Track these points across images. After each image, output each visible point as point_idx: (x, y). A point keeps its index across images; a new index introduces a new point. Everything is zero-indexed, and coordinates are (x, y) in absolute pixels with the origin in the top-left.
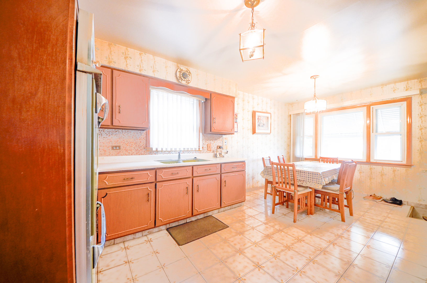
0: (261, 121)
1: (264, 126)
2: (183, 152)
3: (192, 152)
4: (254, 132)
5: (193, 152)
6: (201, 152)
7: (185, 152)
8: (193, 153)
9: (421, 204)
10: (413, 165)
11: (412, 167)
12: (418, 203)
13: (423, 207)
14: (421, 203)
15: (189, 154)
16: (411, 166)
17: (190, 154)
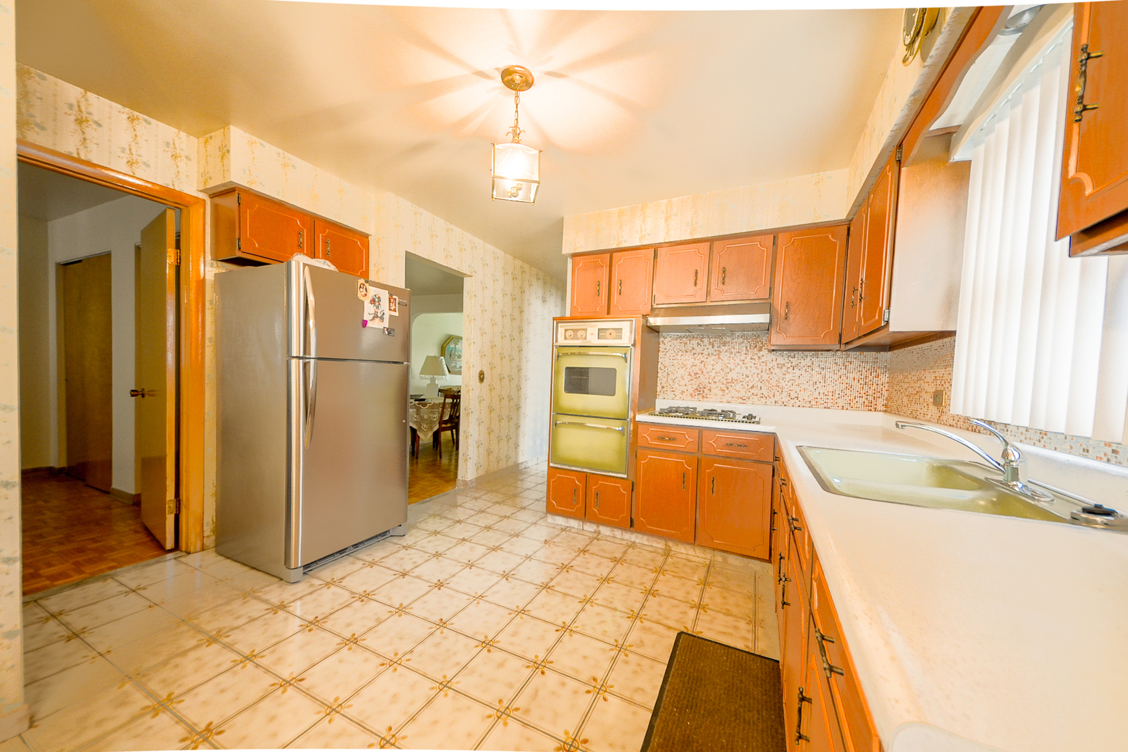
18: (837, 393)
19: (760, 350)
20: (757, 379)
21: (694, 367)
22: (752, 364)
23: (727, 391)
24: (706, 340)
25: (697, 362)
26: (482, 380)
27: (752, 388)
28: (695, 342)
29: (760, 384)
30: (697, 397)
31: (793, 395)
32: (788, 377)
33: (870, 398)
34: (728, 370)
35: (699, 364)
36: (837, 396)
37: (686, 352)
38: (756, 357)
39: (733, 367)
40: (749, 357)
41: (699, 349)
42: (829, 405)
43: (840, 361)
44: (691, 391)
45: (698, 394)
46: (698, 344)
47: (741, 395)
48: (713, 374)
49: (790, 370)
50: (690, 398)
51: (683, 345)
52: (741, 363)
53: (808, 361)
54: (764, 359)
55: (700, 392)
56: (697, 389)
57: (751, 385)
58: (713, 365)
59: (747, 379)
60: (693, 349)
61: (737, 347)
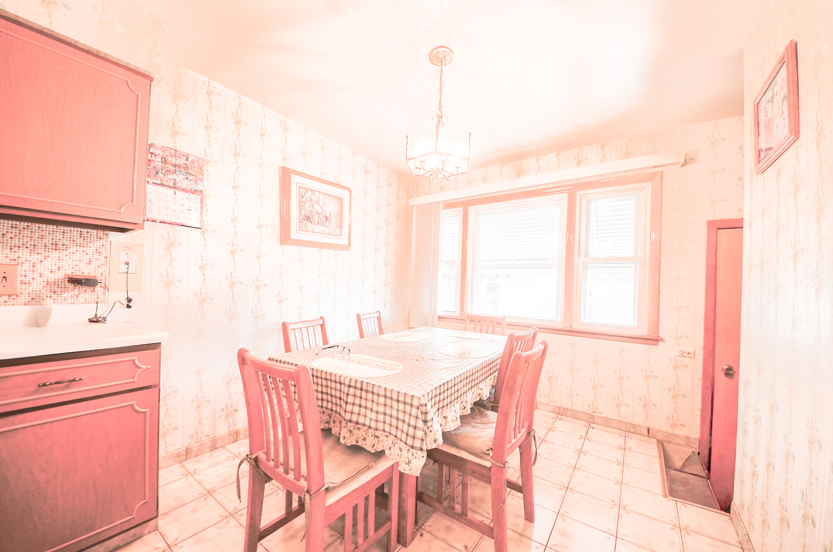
0: (316, 205)
1: (327, 224)
4: (285, 237)
9: (676, 435)
10: (662, 340)
11: (660, 343)
12: (671, 431)
13: (681, 443)
14: (678, 432)
16: (657, 340)
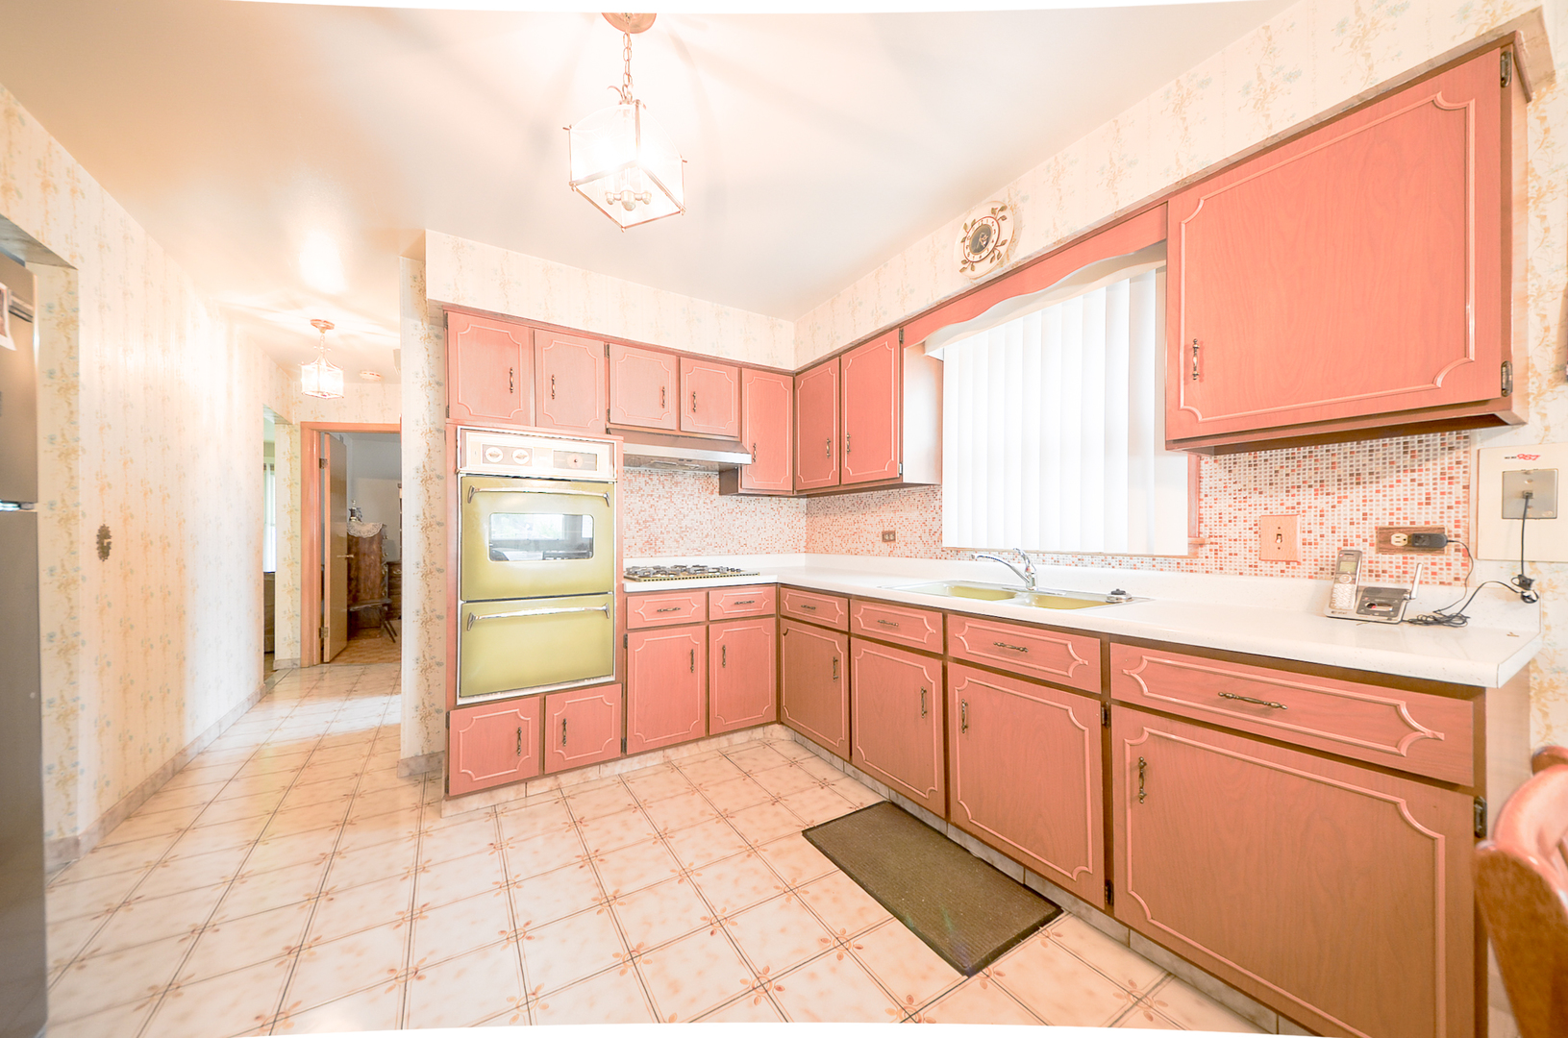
2: (1076, 560)
3: (1132, 562)
5: (1135, 560)
6: (1193, 568)
7: (1087, 559)
8: (1135, 567)
15: (1108, 570)
17: (1118, 571)
18: (774, 537)
19: (712, 493)
20: (710, 527)
21: (642, 513)
22: (705, 510)
23: (681, 542)
24: (655, 478)
25: (646, 506)
26: (104, 551)
27: (706, 537)
28: (642, 480)
29: (713, 532)
30: (648, 552)
31: (743, 542)
32: (737, 523)
33: (796, 540)
34: (681, 517)
35: (648, 509)
36: (774, 540)
37: (632, 492)
38: (708, 501)
39: (686, 512)
40: (701, 502)
41: (647, 490)
42: (769, 550)
43: (775, 507)
44: (640, 545)
45: (650, 548)
46: (647, 483)
47: (696, 545)
48: (665, 521)
49: (739, 515)
50: (639, 554)
51: (626, 482)
52: (694, 508)
53: (752, 507)
54: (715, 504)
55: (651, 545)
56: (647, 542)
57: (705, 533)
58: (665, 510)
59: (701, 527)
60: (640, 489)
61: (689, 488)
